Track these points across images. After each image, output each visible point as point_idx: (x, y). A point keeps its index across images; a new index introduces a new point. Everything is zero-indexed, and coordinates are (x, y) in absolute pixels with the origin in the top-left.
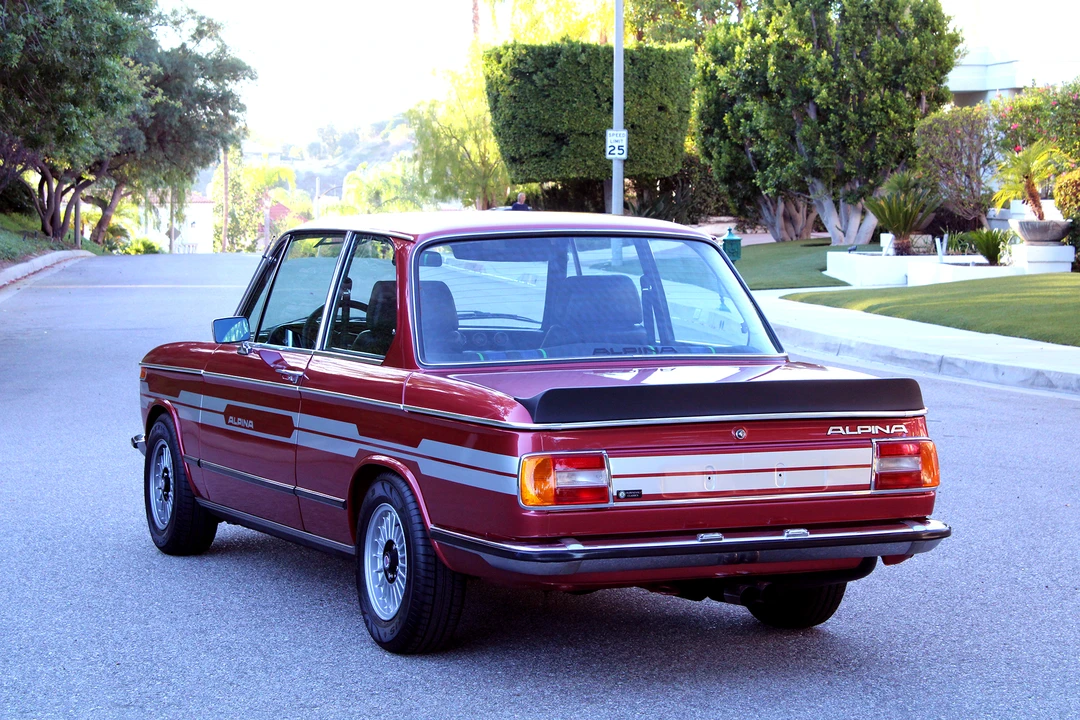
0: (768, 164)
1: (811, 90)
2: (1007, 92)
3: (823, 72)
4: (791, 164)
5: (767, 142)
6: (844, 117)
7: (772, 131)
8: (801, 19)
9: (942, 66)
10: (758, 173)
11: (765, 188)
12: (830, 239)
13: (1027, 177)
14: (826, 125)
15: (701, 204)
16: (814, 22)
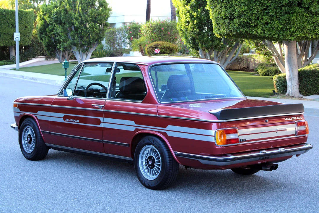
0: (61, 42)
1: (73, 22)
2: (121, 24)
3: (76, 18)
4: (68, 42)
5: (61, 36)
6: (82, 30)
7: (63, 33)
8: (70, 4)
9: (106, 17)
10: (58, 44)
11: (61, 48)
12: (78, 62)
13: (140, 46)
14: (77, 31)
15: (36, 53)
16: (73, 5)
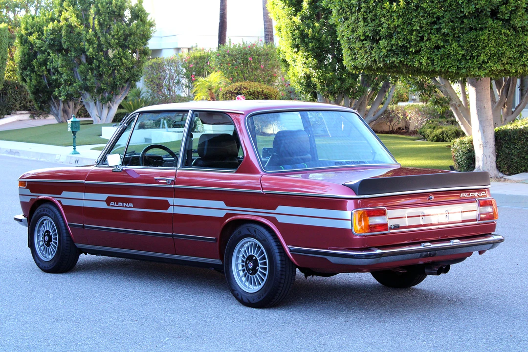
0: (61, 84)
1: (84, 48)
2: (173, 50)
3: (90, 39)
4: (75, 84)
5: (62, 74)
6: (100, 62)
7: (65, 68)
8: (77, 14)
9: (146, 37)
10: (56, 89)
11: (60, 96)
12: (92, 121)
13: (210, 90)
14: (91, 65)
15: (12, 105)
16: (84, 16)
